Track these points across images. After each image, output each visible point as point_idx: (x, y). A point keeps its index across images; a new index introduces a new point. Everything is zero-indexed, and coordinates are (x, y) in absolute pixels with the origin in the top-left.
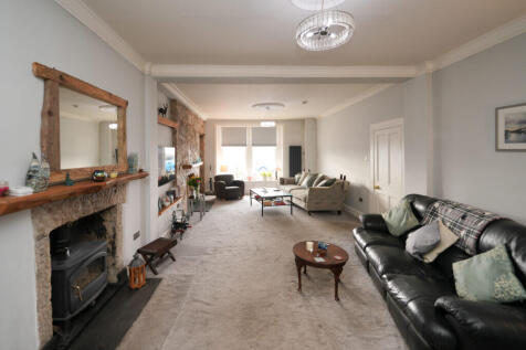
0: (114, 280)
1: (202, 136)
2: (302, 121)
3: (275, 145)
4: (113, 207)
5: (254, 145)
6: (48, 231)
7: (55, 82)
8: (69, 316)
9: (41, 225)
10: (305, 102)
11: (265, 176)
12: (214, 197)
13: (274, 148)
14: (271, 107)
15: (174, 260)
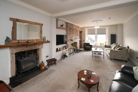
0: (38, 66)
1: (81, 32)
2: (117, 25)
3: (106, 34)
4: (38, 49)
5: (97, 34)
6: (14, 53)
7: (15, 21)
8: (21, 72)
9: (12, 51)
10: (110, 18)
11: (101, 44)
12: (83, 49)
13: (105, 35)
14: (98, 22)
15: (56, 65)
